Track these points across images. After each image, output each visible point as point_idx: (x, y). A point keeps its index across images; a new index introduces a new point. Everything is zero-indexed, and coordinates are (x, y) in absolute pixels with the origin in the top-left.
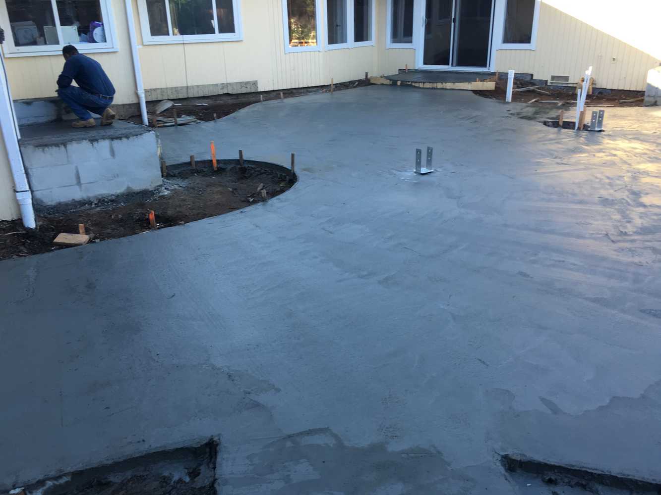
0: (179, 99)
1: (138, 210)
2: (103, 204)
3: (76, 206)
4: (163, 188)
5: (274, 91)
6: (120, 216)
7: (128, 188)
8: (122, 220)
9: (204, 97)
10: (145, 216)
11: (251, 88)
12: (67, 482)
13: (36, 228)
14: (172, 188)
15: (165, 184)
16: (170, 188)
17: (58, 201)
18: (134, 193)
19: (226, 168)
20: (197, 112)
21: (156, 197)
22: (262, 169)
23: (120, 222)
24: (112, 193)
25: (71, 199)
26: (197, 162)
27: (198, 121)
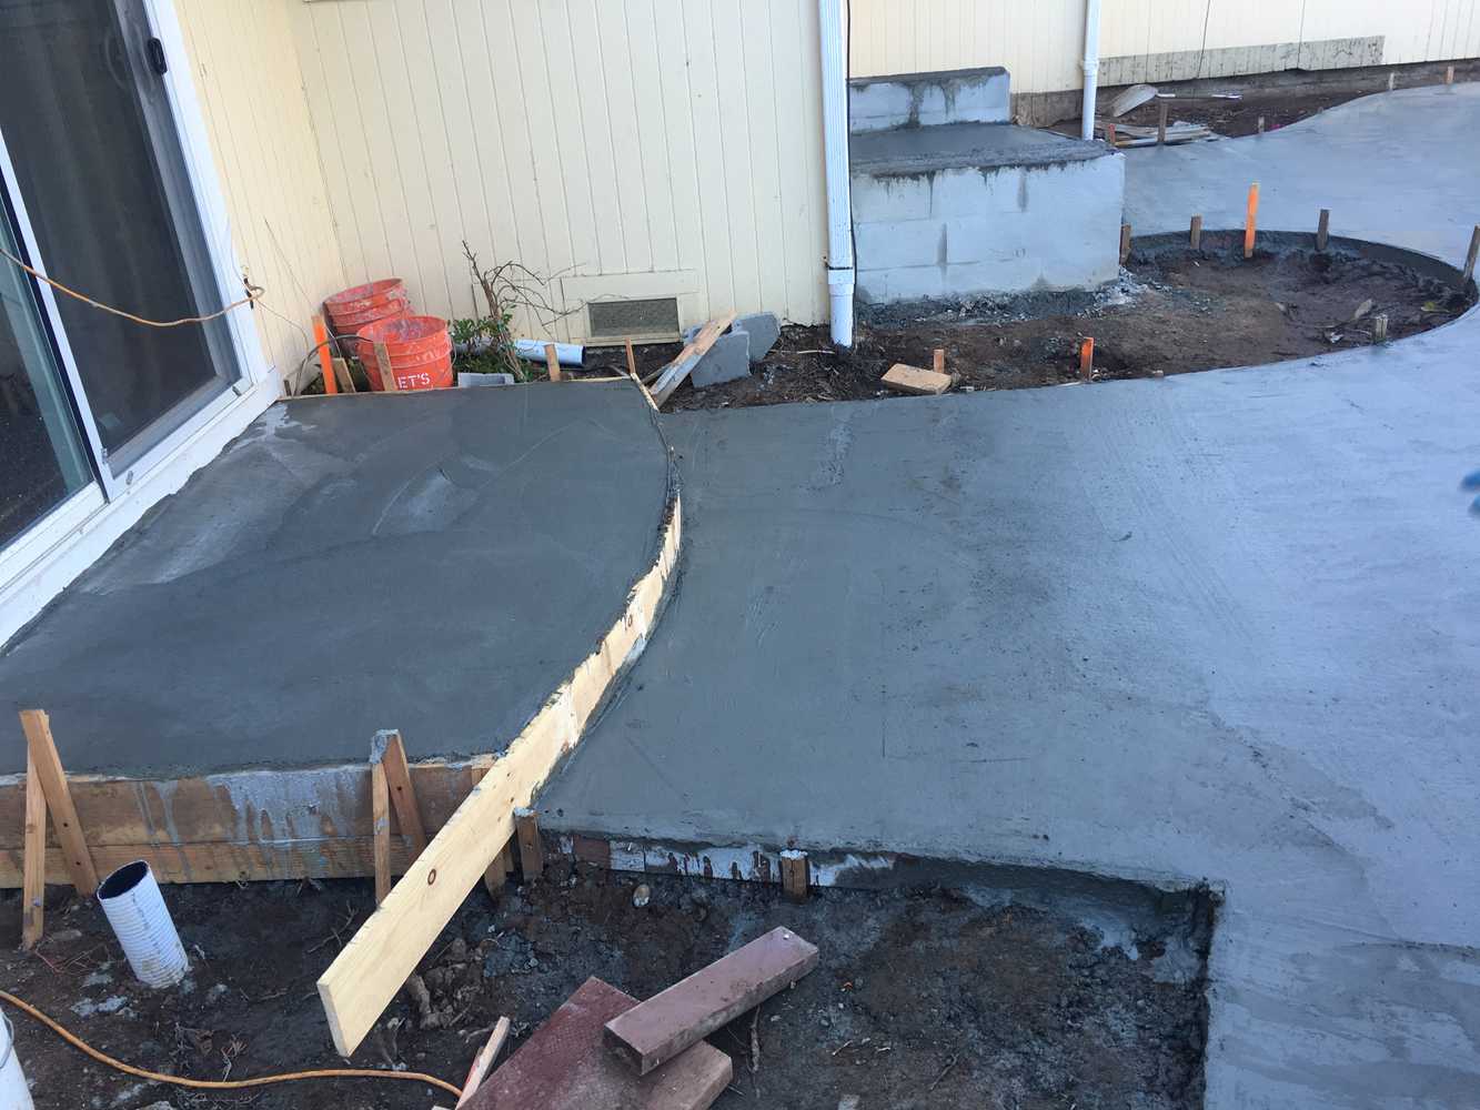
0: (1173, 83)
1: (1057, 332)
2: (982, 314)
3: (928, 312)
4: (1118, 289)
5: (1425, 64)
6: (1017, 342)
7: (1041, 281)
8: (1019, 350)
9: (1233, 79)
10: (1072, 347)
11: (1361, 57)
12: (884, 869)
13: (852, 348)
14: (1139, 290)
15: (1122, 280)
16: (1132, 290)
17: (897, 296)
18: (1051, 294)
19: (1278, 253)
20: (1213, 114)
21: (1099, 307)
22: (1374, 262)
23: (1017, 356)
24: (1004, 290)
25: (921, 296)
26: (1205, 234)
27: (1214, 137)
